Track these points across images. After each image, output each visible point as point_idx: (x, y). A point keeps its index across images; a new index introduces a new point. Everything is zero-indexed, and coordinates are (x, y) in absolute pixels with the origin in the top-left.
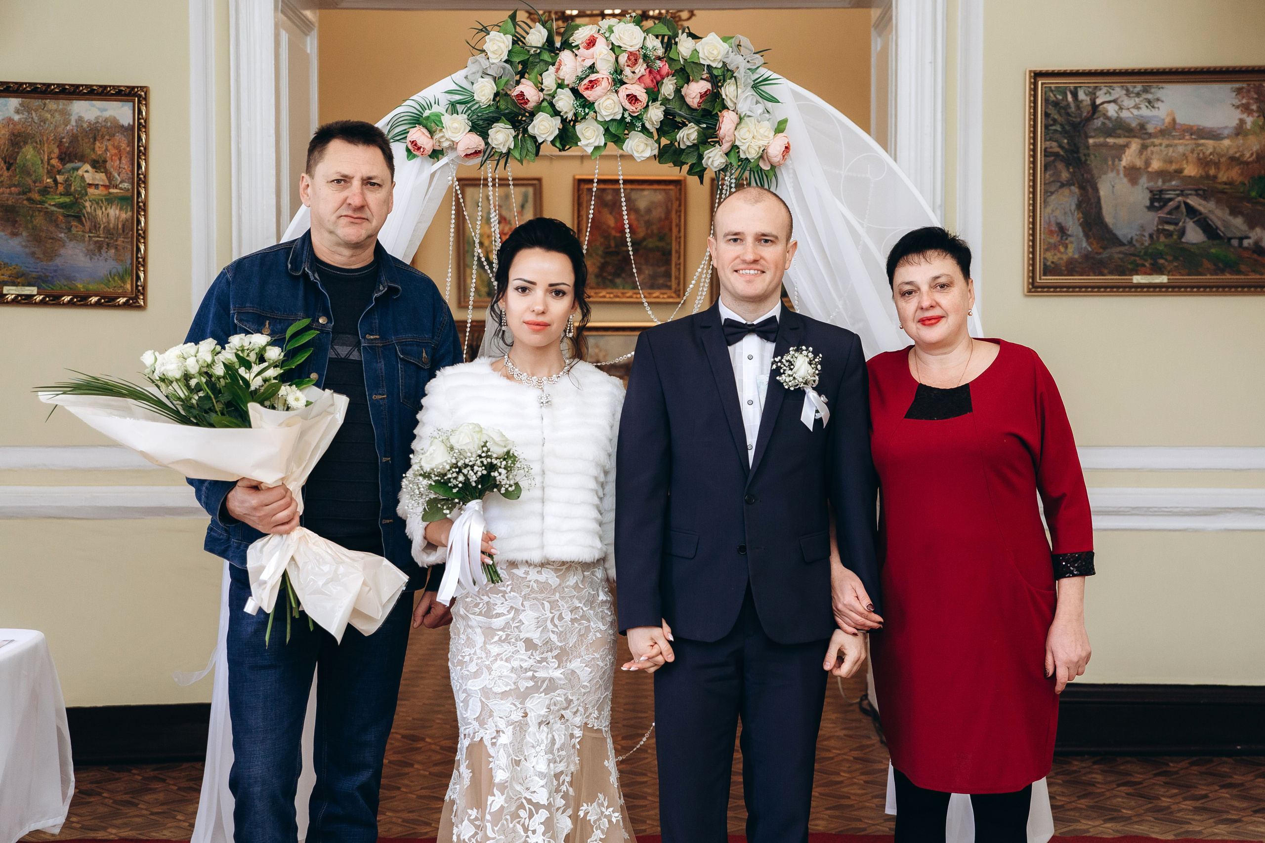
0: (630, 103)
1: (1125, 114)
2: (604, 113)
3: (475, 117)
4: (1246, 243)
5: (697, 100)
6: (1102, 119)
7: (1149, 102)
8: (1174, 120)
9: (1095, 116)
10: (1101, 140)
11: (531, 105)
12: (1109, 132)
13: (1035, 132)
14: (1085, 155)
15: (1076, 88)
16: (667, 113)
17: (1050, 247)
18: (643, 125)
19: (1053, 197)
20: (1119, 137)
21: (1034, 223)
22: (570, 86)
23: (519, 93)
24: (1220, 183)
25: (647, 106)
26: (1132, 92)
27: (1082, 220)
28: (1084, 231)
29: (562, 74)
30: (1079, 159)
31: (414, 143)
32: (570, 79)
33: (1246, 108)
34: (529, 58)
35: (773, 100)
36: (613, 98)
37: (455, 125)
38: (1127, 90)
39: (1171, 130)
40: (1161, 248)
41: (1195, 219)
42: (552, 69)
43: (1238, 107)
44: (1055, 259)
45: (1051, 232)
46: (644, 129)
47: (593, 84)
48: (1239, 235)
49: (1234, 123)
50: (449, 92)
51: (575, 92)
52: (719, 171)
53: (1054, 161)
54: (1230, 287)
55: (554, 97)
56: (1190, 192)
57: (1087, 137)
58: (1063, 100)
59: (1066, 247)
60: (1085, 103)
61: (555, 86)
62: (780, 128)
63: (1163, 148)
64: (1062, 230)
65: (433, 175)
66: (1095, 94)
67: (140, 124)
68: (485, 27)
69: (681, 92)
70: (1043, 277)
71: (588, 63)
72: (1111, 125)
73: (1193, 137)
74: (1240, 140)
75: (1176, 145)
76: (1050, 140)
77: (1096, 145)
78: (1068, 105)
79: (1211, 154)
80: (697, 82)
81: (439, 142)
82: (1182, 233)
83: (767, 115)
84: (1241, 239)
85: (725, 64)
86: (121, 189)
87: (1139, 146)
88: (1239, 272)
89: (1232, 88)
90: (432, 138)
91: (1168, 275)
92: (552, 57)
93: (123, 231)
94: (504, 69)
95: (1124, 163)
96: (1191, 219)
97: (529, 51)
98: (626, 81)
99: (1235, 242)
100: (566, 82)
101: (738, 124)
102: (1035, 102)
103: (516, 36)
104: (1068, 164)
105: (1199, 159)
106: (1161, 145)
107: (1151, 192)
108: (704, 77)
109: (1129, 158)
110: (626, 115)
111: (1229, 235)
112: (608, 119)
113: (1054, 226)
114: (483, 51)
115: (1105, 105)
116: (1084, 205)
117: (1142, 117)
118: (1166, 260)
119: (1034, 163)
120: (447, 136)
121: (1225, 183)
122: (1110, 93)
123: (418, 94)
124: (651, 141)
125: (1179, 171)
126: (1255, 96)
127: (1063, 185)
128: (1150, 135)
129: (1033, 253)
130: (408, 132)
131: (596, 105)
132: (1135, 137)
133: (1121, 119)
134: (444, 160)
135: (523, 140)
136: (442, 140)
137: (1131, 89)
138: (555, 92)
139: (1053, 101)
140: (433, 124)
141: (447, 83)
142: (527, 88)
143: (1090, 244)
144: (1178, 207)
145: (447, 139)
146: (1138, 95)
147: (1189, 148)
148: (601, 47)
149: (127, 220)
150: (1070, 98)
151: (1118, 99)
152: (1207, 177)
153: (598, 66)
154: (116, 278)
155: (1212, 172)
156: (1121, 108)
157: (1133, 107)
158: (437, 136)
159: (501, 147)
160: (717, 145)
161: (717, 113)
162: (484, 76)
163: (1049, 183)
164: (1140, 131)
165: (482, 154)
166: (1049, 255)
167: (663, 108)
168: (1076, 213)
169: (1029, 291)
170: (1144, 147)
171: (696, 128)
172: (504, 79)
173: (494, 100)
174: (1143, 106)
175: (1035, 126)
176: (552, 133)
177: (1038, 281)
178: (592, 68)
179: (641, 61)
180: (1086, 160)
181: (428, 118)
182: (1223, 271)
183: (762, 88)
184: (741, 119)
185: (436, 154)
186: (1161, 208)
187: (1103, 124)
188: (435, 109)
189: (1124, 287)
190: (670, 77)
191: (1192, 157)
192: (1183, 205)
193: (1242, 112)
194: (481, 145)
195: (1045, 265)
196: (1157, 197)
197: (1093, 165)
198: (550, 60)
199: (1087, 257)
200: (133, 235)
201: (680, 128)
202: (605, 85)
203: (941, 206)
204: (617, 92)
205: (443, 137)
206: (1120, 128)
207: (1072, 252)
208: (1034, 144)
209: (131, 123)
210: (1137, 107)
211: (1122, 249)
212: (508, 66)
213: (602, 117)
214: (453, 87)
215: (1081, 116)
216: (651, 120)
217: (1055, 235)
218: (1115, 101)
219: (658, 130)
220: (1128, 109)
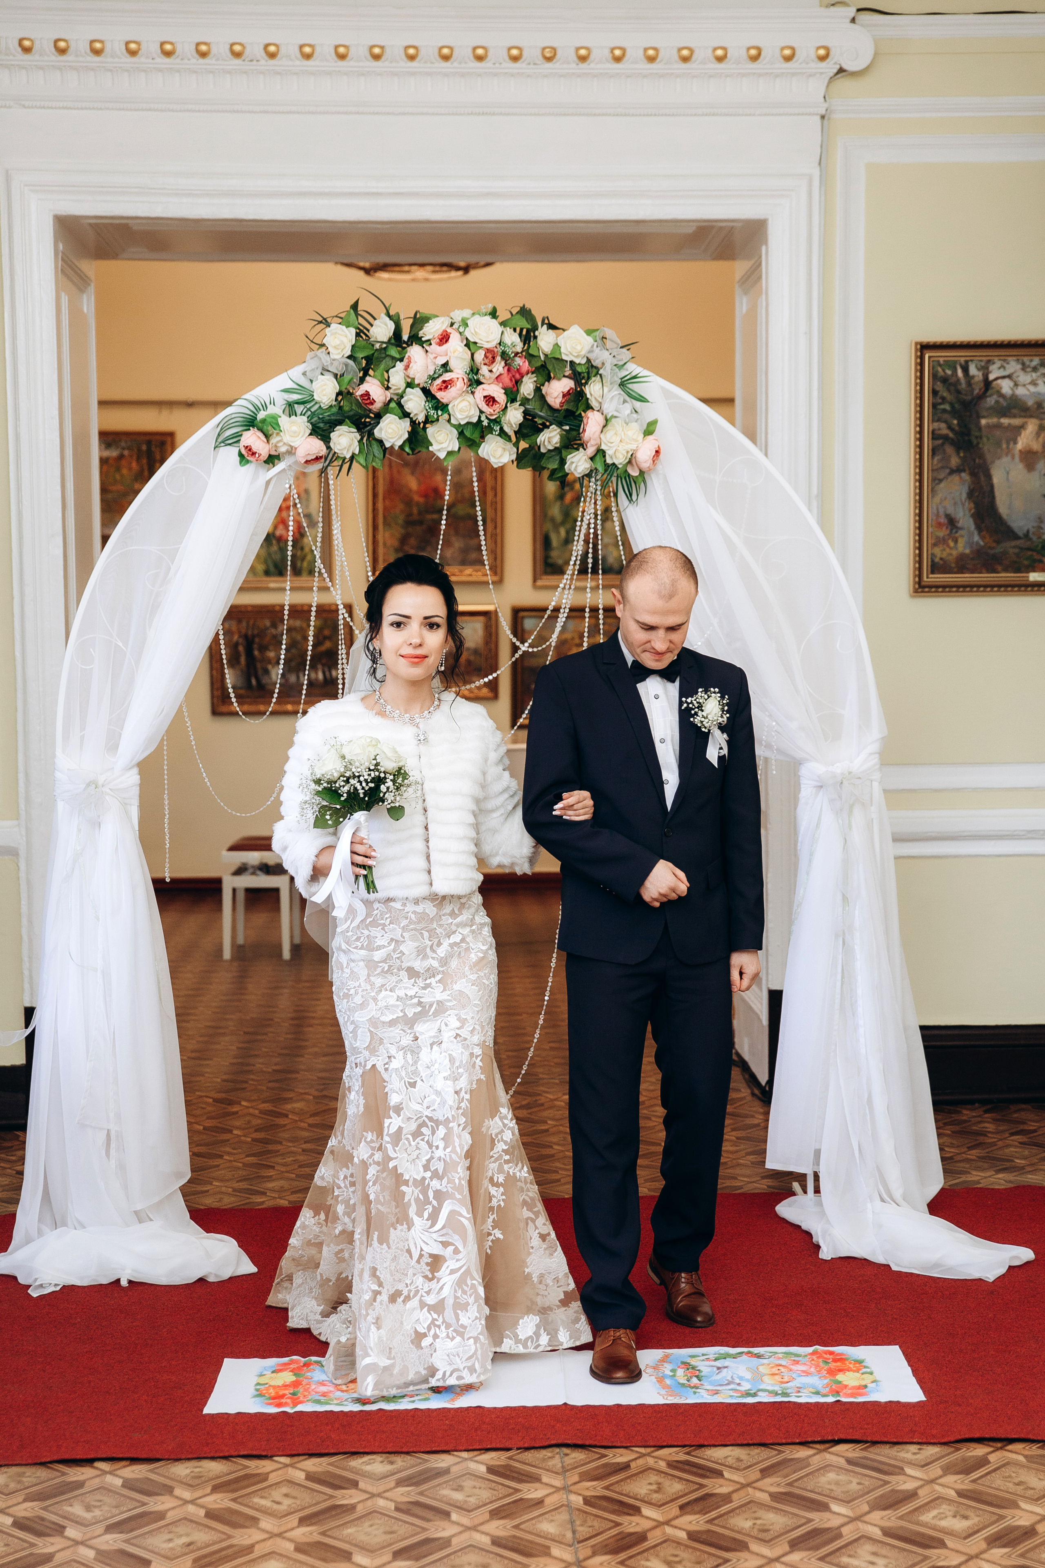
0: (488, 405)
1: (1020, 391)
2: (459, 416)
3: (316, 419)
5: (560, 400)
6: (995, 397)
9: (988, 394)
10: (995, 420)
11: (377, 406)
12: (1004, 412)
13: (921, 414)
14: (977, 437)
15: (967, 362)
16: (526, 413)
17: (939, 542)
18: (501, 429)
19: (944, 484)
20: (1015, 416)
21: (920, 515)
22: (421, 386)
23: (363, 392)
25: (506, 407)
26: (1029, 366)
27: (973, 511)
28: (976, 524)
29: (412, 372)
30: (970, 441)
31: (248, 448)
32: (421, 378)
34: (373, 354)
35: (642, 399)
36: (469, 399)
37: (294, 428)
38: (1023, 364)
42: (400, 366)
44: (945, 555)
45: (940, 525)
46: (503, 433)
47: (446, 385)
50: (286, 391)
51: (426, 392)
52: (583, 477)
53: (943, 445)
55: (402, 397)
57: (980, 417)
58: (952, 375)
59: (956, 542)
60: (978, 379)
61: (405, 385)
62: (650, 430)
64: (952, 522)
65: (268, 483)
66: (987, 368)
68: (325, 319)
69: (541, 390)
70: (931, 576)
71: (442, 361)
72: (1005, 404)
76: (939, 420)
77: (988, 426)
78: (959, 381)
80: (560, 379)
81: (276, 446)
83: (635, 415)
85: (589, 360)
87: (1036, 428)
90: (268, 442)
92: (400, 353)
94: (346, 365)
95: (1020, 446)
97: (373, 345)
98: (482, 380)
100: (417, 382)
101: (604, 427)
102: (922, 378)
103: (359, 329)
104: (958, 448)
108: (567, 374)
109: (1025, 440)
110: (483, 418)
112: (463, 423)
113: (943, 516)
114: (323, 345)
115: (999, 381)
116: (977, 494)
117: (1039, 394)
119: (920, 447)
120: (285, 441)
122: (1004, 368)
123: (252, 392)
124: (509, 446)
127: (952, 472)
129: (920, 548)
130: (241, 435)
131: (450, 407)
132: (1031, 416)
133: (1016, 396)
134: (280, 466)
135: (369, 444)
136: (279, 445)
137: (1027, 363)
138: (404, 392)
139: (942, 377)
140: (270, 428)
141: (283, 381)
142: (372, 387)
143: (984, 538)
145: (285, 444)
146: (1036, 369)
148: (455, 344)
150: (960, 373)
151: (1012, 374)
153: (452, 365)
156: (1016, 385)
157: (1030, 383)
158: (274, 440)
159: (345, 452)
160: (581, 449)
161: (580, 414)
162: (324, 373)
163: (937, 470)
164: (1037, 410)
165: (323, 460)
166: (938, 551)
167: (522, 409)
168: (967, 504)
169: (916, 591)
170: (1041, 428)
171: (559, 430)
172: (347, 378)
173: (336, 400)
174: (1040, 382)
175: (921, 407)
176: (401, 436)
177: (925, 579)
178: (445, 366)
179: (499, 358)
180: (978, 443)
181: (264, 421)
183: (630, 386)
184: (607, 420)
185: (272, 460)
187: (997, 402)
188: (271, 410)
189: (1019, 585)
190: (529, 375)
194: (323, 451)
195: (932, 562)
197: (986, 449)
198: (398, 356)
199: (979, 552)
201: (541, 430)
202: (460, 386)
204: (473, 393)
205: (280, 441)
206: (1015, 407)
207: (962, 546)
208: (921, 427)
210: (1034, 383)
211: (1017, 542)
212: (351, 362)
213: (457, 419)
214: (290, 385)
215: (972, 394)
216: (509, 423)
217: (944, 528)
218: (1009, 377)
219: (516, 433)
220: (1024, 385)
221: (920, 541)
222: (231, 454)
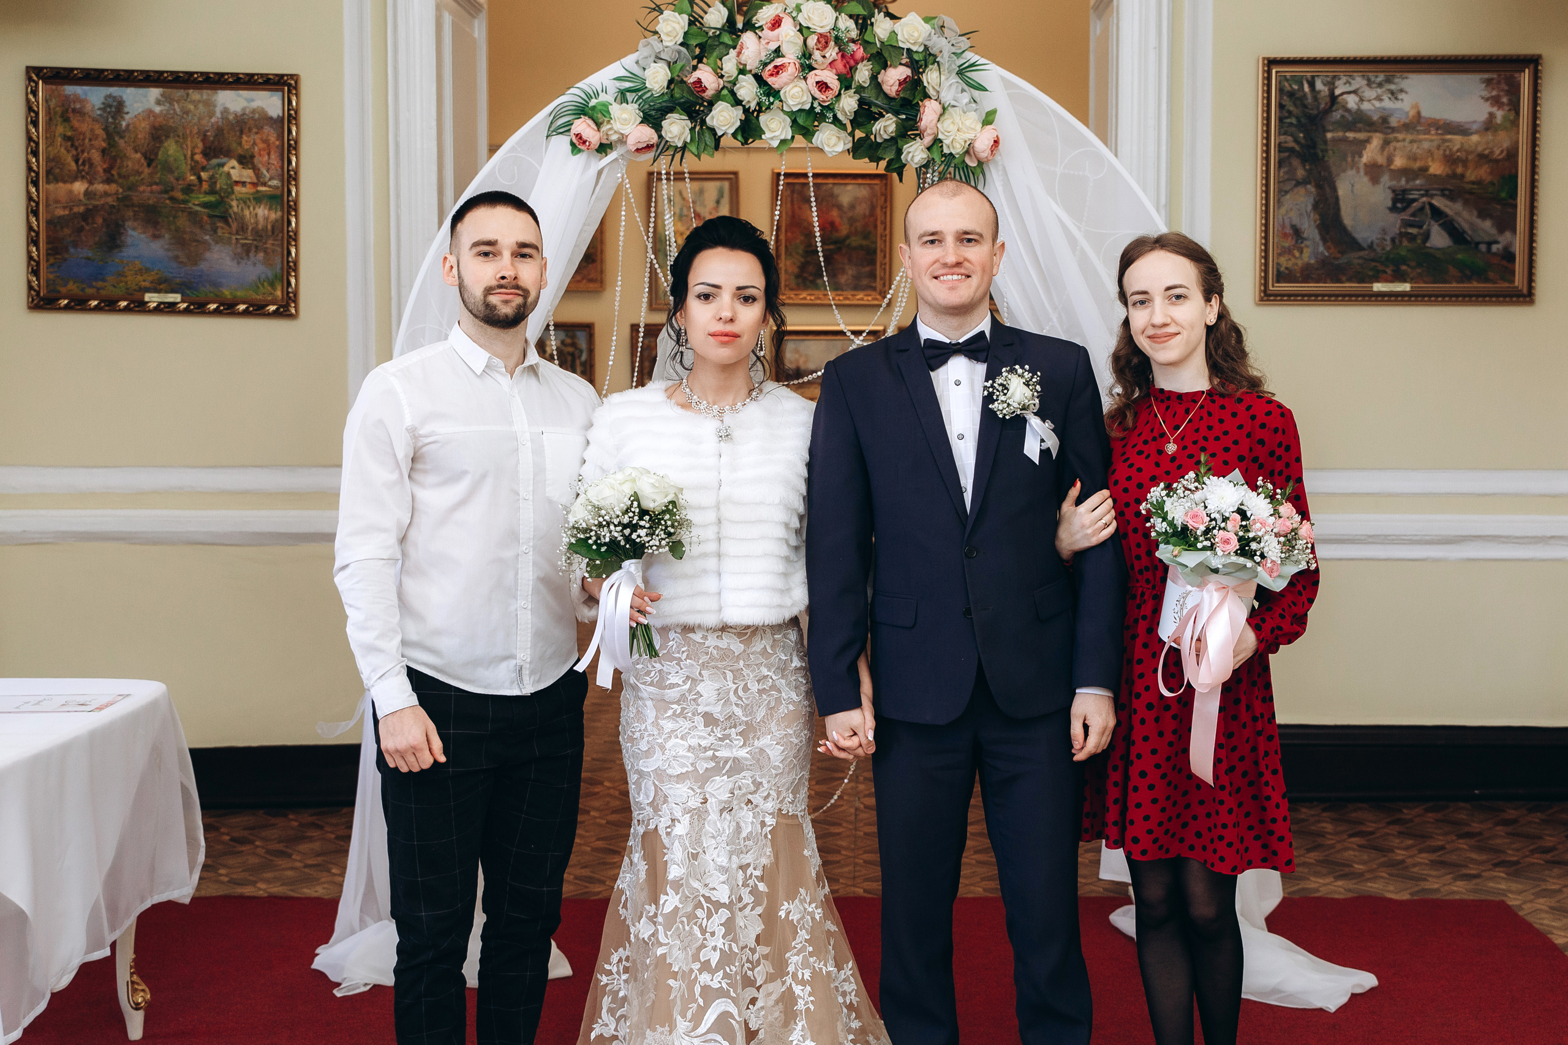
0: (820, 91)
1: (1366, 106)
2: (791, 102)
3: (647, 106)
4: (1494, 248)
5: (896, 88)
6: (1340, 111)
7: (1392, 93)
8: (1419, 113)
9: (1334, 108)
10: (1340, 134)
11: (709, 94)
12: (1349, 126)
13: (1268, 125)
14: (1322, 151)
15: (1313, 77)
16: (861, 102)
17: (1285, 251)
18: (835, 116)
19: (1288, 197)
20: (1360, 131)
21: (1266, 225)
22: (753, 72)
23: (695, 79)
24: (1467, 183)
25: (839, 94)
26: (1374, 82)
27: (1318, 222)
28: (1320, 235)
29: (743, 58)
30: (1315, 155)
31: (579, 136)
32: (752, 64)
33: (1496, 101)
34: (707, 42)
35: (982, 88)
36: (801, 85)
37: (625, 116)
38: (1369, 80)
39: (1415, 124)
40: (1403, 253)
41: (1441, 222)
42: (733, 53)
43: (1487, 100)
44: (1290, 264)
45: (1285, 235)
46: (836, 121)
47: (778, 69)
48: (1487, 239)
49: (1482, 117)
50: (619, 79)
51: (758, 78)
52: (920, 167)
53: (1289, 157)
54: (1478, 296)
55: (735, 84)
56: (1434, 192)
57: (1325, 131)
58: (1299, 90)
59: (1301, 252)
60: (1323, 94)
61: (737, 72)
62: (988, 119)
63: (1406, 144)
64: (1297, 232)
65: (600, 173)
66: (1333, 84)
67: (289, 115)
68: (658, 6)
69: (877, 78)
70: (1276, 284)
71: (773, 46)
72: (1350, 119)
73: (1440, 132)
74: (1490, 136)
75: (1420, 141)
76: (1285, 134)
77: (1334, 140)
78: (1305, 95)
79: (1458, 151)
80: (895, 67)
81: (607, 135)
82: (1427, 236)
83: (974, 105)
84: (1489, 244)
85: (926, 48)
86: (270, 186)
87: (1381, 142)
88: (1487, 280)
89: (1481, 79)
90: (599, 130)
91: (1411, 283)
92: (733, 40)
93: (273, 233)
94: (679, 52)
95: (1364, 159)
96: (1437, 221)
97: (707, 33)
98: (815, 66)
99: (1483, 247)
100: (748, 68)
101: (941, 115)
102: (1269, 92)
103: (693, 16)
104: (1304, 160)
105: (1445, 156)
106: (1404, 140)
107: (1394, 191)
108: (904, 61)
109: (1370, 154)
110: (816, 105)
111: (1477, 239)
112: (795, 109)
113: (1289, 228)
114: (656, 33)
115: (1345, 96)
116: (1321, 206)
117: (1384, 109)
118: (1408, 266)
119: (1267, 159)
120: (615, 129)
121: (1473, 183)
122: (1350, 83)
123: (584, 81)
124: (843, 134)
125: (1424, 169)
126: (1506, 88)
127: (1298, 184)
128: (1394, 130)
129: (1266, 258)
130: (572, 124)
131: (782, 93)
132: (1376, 131)
133: (1362, 111)
134: (612, 156)
135: (701, 133)
136: (609, 133)
137: (1373, 79)
138: (736, 79)
139: (1288, 92)
140: (600, 115)
141: (615, 69)
142: (705, 75)
143: (1328, 249)
144: (1422, 209)
145: (615, 132)
146: (1380, 85)
147: (1435, 144)
148: (788, 29)
149: (277, 221)
150: (1306, 88)
151: (1358, 89)
152: (1454, 175)
153: (784, 50)
154: (266, 284)
155: (1459, 170)
156: (1362, 100)
157: (1375, 99)
158: (604, 128)
159: (676, 140)
160: (918, 138)
161: (918, 103)
162: (656, 60)
163: (1283, 182)
164: (1382, 125)
165: (655, 148)
166: (1283, 260)
167: (857, 97)
169: (1261, 300)
170: (1386, 143)
171: (895, 119)
172: (679, 65)
173: (668, 87)
175: (1268, 119)
176: (733, 124)
177: (1271, 288)
178: (778, 52)
179: (832, 43)
180: (1324, 156)
181: (594, 108)
182: (1469, 279)
183: (968, 74)
184: (944, 109)
185: (604, 148)
186: (1404, 209)
187: (1343, 116)
188: (603, 98)
189: (1364, 296)
190: (865, 62)
191: (1439, 154)
192: (1427, 207)
193: (1492, 105)
195: (1278, 271)
196: (1400, 197)
197: (1331, 162)
198: (730, 43)
199: (1324, 263)
200: (283, 237)
201: (876, 120)
202: (791, 70)
203: (1165, 206)
204: (805, 78)
205: (611, 129)
206: (1360, 121)
207: (1307, 257)
208: (1268, 138)
209: (281, 115)
210: (1379, 98)
211: (1362, 253)
212: (683, 49)
213: (788, 106)
214: (623, 73)
215: (1318, 108)
216: (843, 111)
217: (1290, 238)
218: (1355, 92)
219: (851, 121)
220: (1370, 101)
221: (1266, 251)
222: (562, 143)
